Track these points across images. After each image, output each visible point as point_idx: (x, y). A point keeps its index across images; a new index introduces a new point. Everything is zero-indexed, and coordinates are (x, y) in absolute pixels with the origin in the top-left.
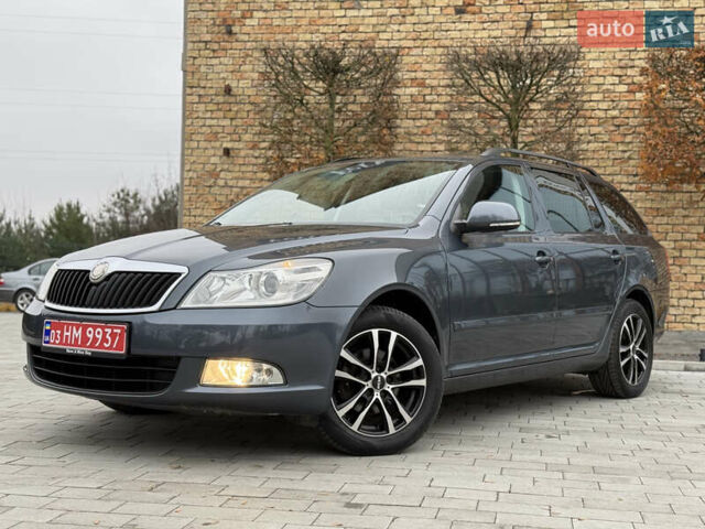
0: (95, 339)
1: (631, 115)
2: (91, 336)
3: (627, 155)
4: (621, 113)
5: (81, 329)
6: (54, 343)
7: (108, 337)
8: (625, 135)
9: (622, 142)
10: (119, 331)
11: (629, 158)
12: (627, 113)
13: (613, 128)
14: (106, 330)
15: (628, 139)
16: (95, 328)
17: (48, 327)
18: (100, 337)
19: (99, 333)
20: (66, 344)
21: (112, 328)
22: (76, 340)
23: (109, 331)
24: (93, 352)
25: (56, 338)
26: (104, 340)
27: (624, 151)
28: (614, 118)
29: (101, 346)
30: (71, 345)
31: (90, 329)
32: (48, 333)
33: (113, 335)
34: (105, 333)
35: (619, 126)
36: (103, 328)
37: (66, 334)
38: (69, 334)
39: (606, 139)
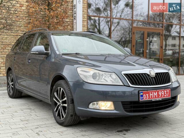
0: (162, 95)
1: (21, 13)
2: (160, 94)
3: (20, 25)
4: (18, 13)
5: (157, 92)
6: (146, 99)
7: (165, 93)
8: (19, 19)
9: (19, 21)
10: (168, 91)
11: (21, 26)
12: (20, 13)
13: (16, 17)
14: (165, 91)
15: (21, 20)
16: (161, 91)
17: (142, 94)
18: (163, 94)
19: (163, 93)
20: (152, 98)
21: (166, 90)
22: (155, 96)
23: (166, 91)
24: (162, 99)
25: (146, 97)
26: (165, 94)
27: (20, 24)
28: (16, 14)
29: (164, 96)
30: (153, 98)
31: (160, 92)
32: (142, 96)
33: (167, 92)
34: (164, 92)
35: (17, 16)
36: (164, 91)
37: (151, 95)
38: (152, 95)
39: (14, 20)
